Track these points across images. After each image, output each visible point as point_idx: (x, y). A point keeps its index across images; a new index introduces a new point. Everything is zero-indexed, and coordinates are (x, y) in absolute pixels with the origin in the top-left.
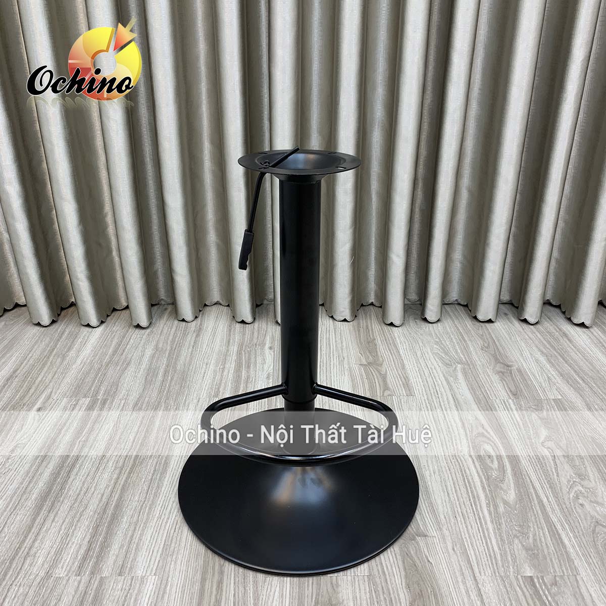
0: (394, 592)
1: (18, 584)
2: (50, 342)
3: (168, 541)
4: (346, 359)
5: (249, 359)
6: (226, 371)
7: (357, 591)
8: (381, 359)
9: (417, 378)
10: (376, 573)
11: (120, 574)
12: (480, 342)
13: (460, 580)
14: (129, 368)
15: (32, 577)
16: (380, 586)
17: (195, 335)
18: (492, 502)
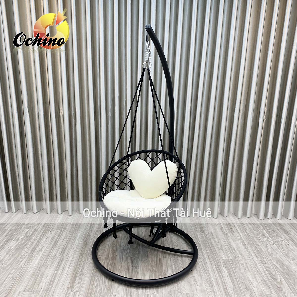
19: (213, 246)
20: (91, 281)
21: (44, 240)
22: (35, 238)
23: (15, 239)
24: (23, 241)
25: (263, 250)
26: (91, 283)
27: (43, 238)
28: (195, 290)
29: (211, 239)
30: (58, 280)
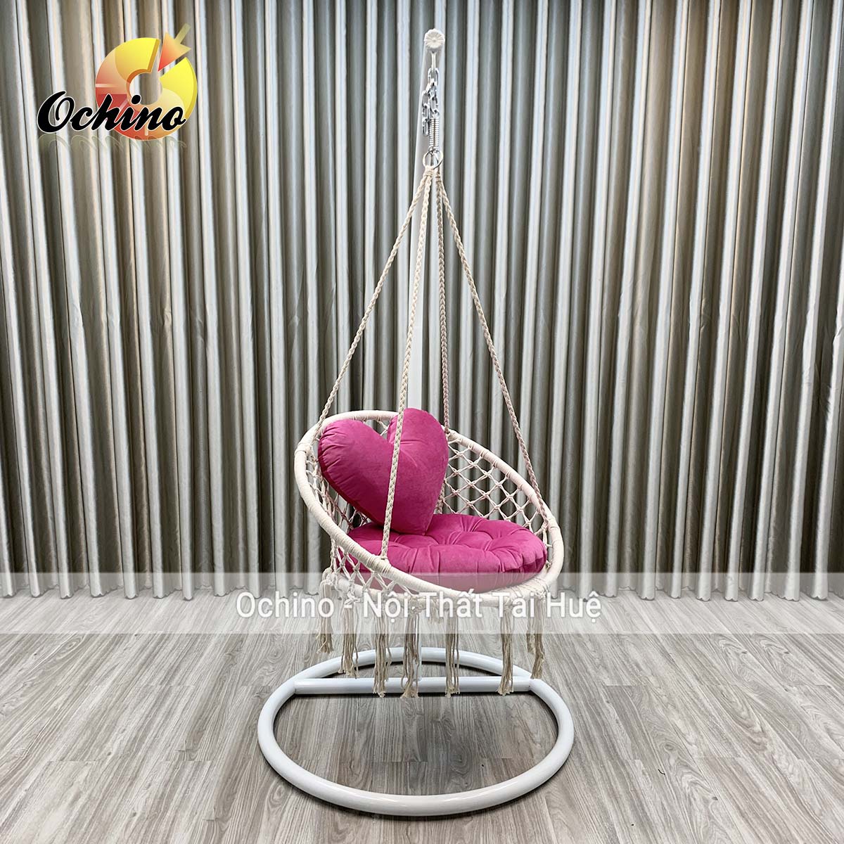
19: (579, 659)
20: (243, 737)
21: (118, 652)
22: (95, 649)
23: (40, 651)
24: (60, 656)
25: (716, 665)
26: (245, 741)
27: (115, 649)
28: (527, 752)
29: (576, 644)
30: (155, 737)
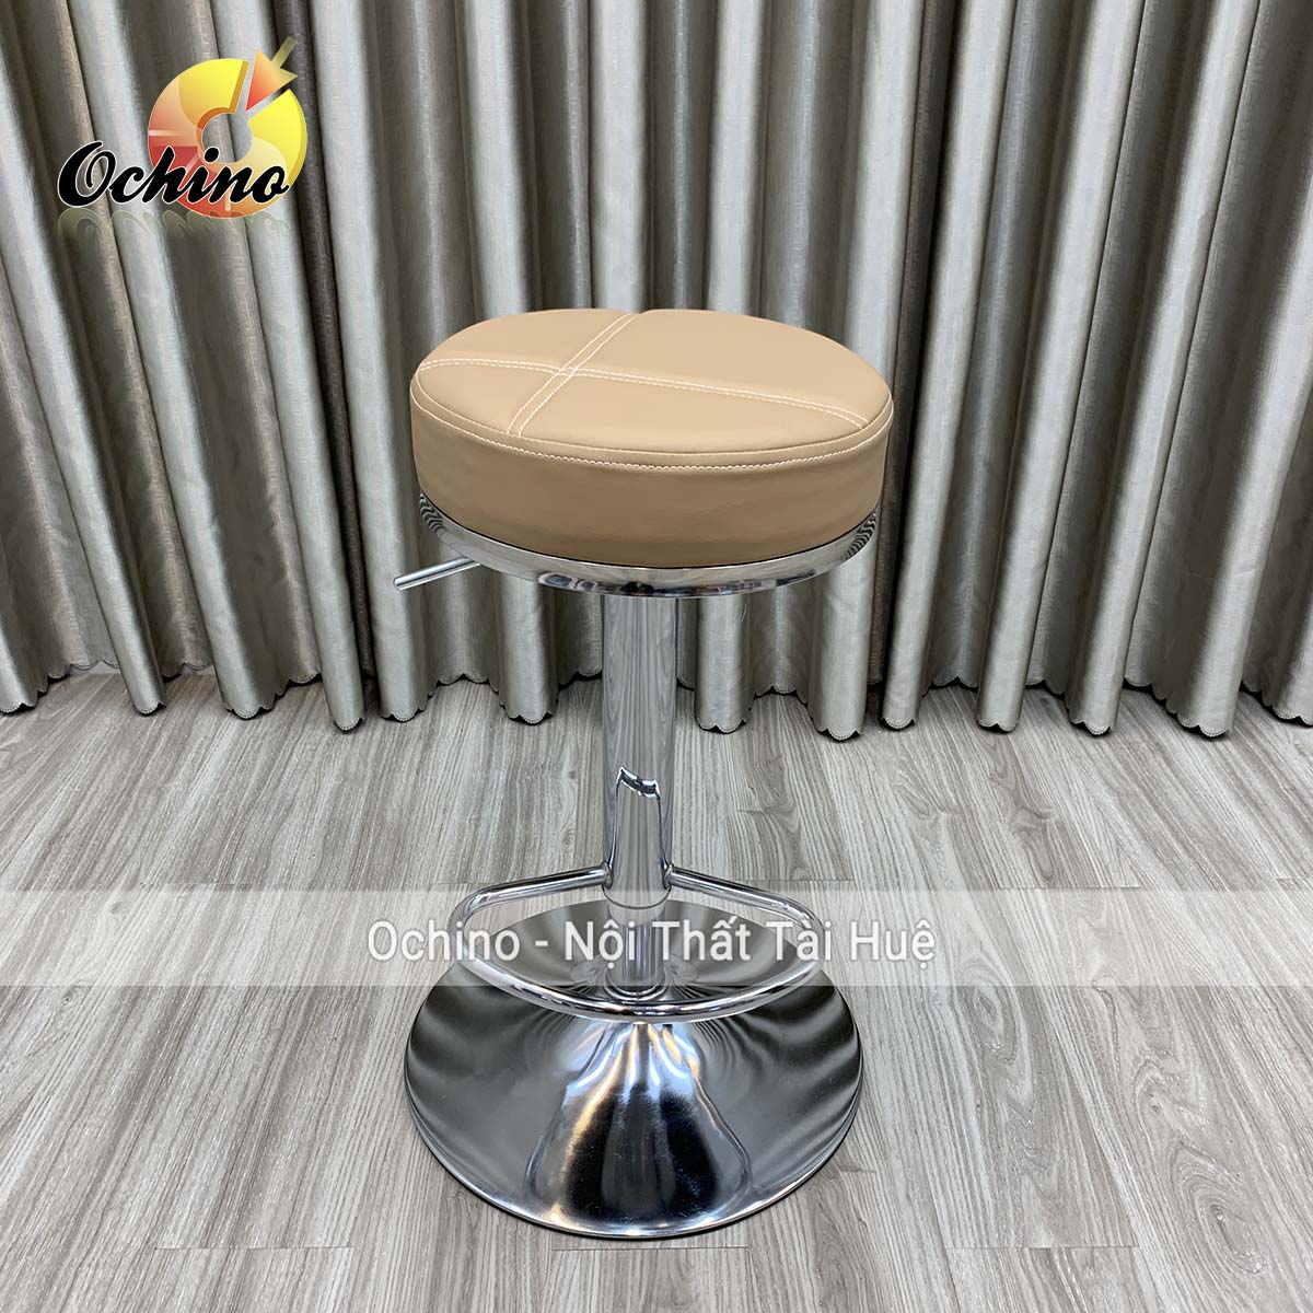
0: (792, 1279)
1: (94, 1263)
2: (131, 761)
3: (373, 1179)
4: (721, 799)
5: (530, 799)
6: (483, 824)
7: (725, 1278)
8: (790, 800)
9: (859, 842)
10: (762, 1244)
11: (283, 1245)
12: (987, 763)
13: (915, 1256)
14: (291, 818)
15: (120, 1249)
16: (767, 1267)
17: (420, 746)
18: (986, 1102)
